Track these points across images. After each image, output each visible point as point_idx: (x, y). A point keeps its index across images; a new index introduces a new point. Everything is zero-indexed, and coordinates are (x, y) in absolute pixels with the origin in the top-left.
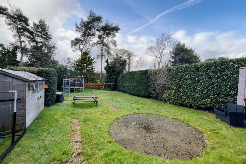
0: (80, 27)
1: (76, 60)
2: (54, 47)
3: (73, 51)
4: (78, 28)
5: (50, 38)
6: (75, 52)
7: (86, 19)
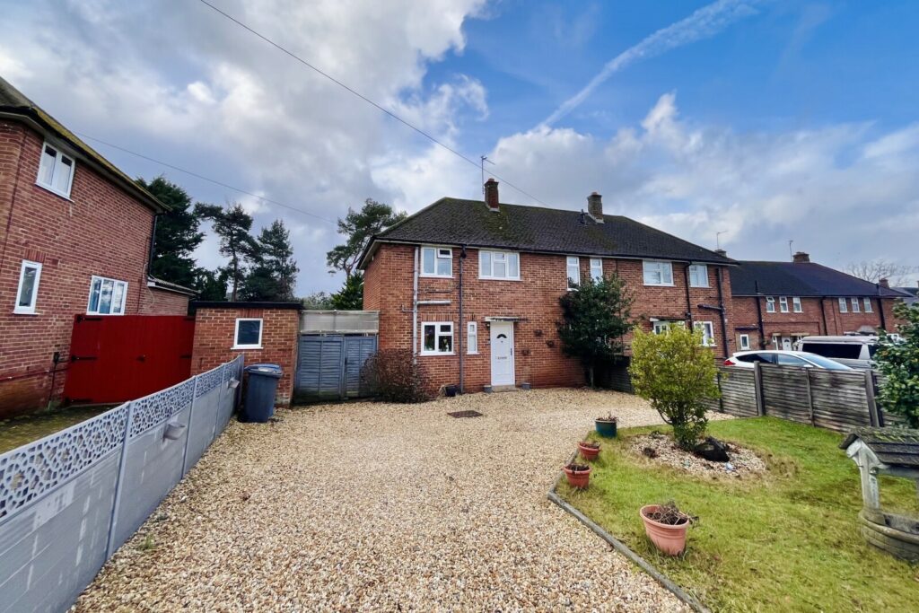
0: (346, 223)
1: (336, 293)
2: (294, 269)
3: (330, 272)
4: (344, 225)
5: (288, 254)
6: (334, 275)
7: (358, 211)
